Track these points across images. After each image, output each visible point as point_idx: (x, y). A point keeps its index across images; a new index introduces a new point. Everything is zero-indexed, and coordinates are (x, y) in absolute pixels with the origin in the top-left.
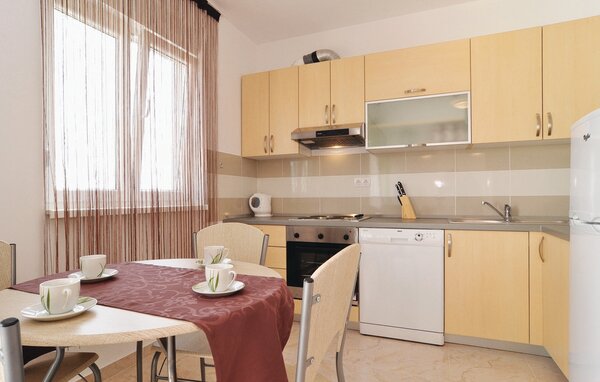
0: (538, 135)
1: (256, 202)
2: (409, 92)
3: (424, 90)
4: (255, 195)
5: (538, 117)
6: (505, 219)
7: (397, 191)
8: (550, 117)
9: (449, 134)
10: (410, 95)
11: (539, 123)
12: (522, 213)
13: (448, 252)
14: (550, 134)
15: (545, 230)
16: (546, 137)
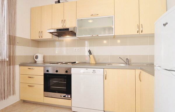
0: (138, 32)
1: (37, 57)
2: (92, 15)
3: (98, 15)
4: (37, 55)
5: (138, 26)
6: (126, 64)
7: (89, 53)
8: (142, 26)
9: (107, 32)
10: (92, 16)
11: (138, 28)
12: (132, 61)
13: (105, 78)
14: (142, 32)
15: (141, 69)
16: (141, 33)
